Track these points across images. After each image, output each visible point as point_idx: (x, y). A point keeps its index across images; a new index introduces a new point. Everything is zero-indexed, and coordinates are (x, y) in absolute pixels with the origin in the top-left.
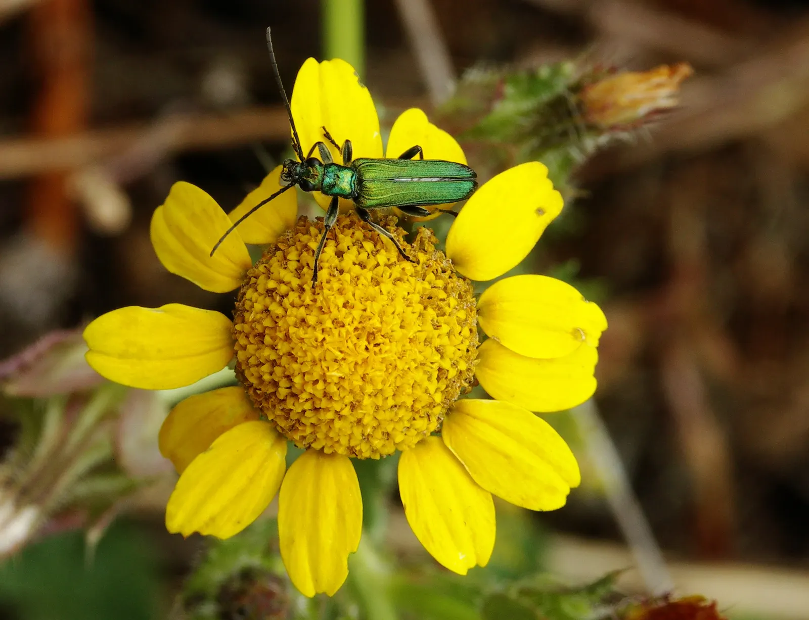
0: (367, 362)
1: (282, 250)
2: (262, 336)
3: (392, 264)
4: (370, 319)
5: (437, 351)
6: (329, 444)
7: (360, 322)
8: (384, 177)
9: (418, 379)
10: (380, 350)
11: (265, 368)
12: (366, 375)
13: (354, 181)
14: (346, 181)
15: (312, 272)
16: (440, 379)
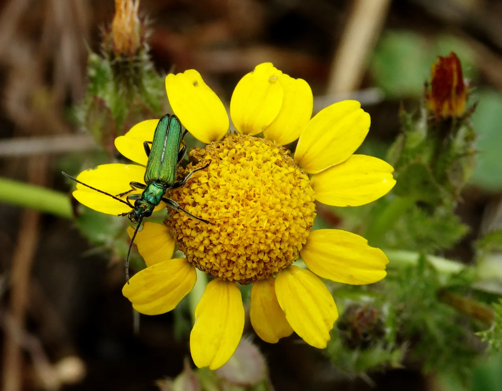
0: (263, 204)
1: (183, 238)
2: (230, 262)
3: (209, 176)
4: (239, 195)
5: (265, 162)
6: (301, 240)
7: (239, 202)
8: (159, 167)
9: (279, 178)
10: (258, 194)
11: (249, 264)
12: (271, 206)
13: (157, 185)
14: (155, 190)
15: (202, 223)
16: (281, 165)
